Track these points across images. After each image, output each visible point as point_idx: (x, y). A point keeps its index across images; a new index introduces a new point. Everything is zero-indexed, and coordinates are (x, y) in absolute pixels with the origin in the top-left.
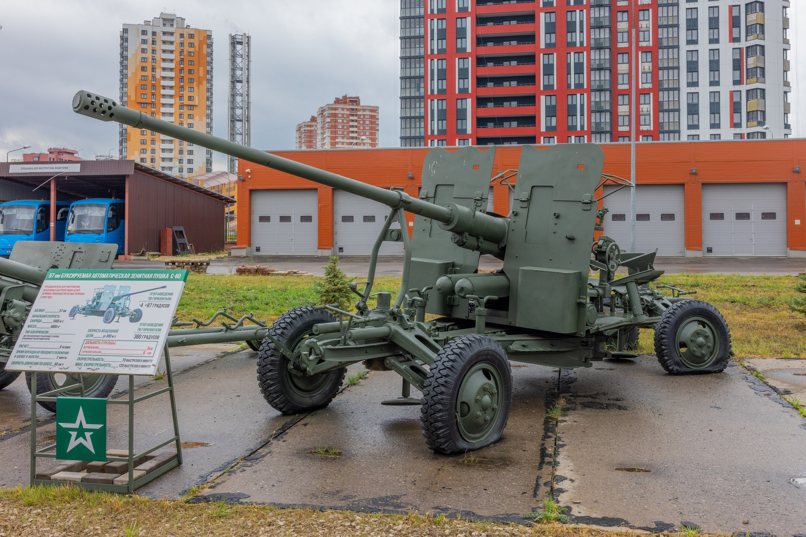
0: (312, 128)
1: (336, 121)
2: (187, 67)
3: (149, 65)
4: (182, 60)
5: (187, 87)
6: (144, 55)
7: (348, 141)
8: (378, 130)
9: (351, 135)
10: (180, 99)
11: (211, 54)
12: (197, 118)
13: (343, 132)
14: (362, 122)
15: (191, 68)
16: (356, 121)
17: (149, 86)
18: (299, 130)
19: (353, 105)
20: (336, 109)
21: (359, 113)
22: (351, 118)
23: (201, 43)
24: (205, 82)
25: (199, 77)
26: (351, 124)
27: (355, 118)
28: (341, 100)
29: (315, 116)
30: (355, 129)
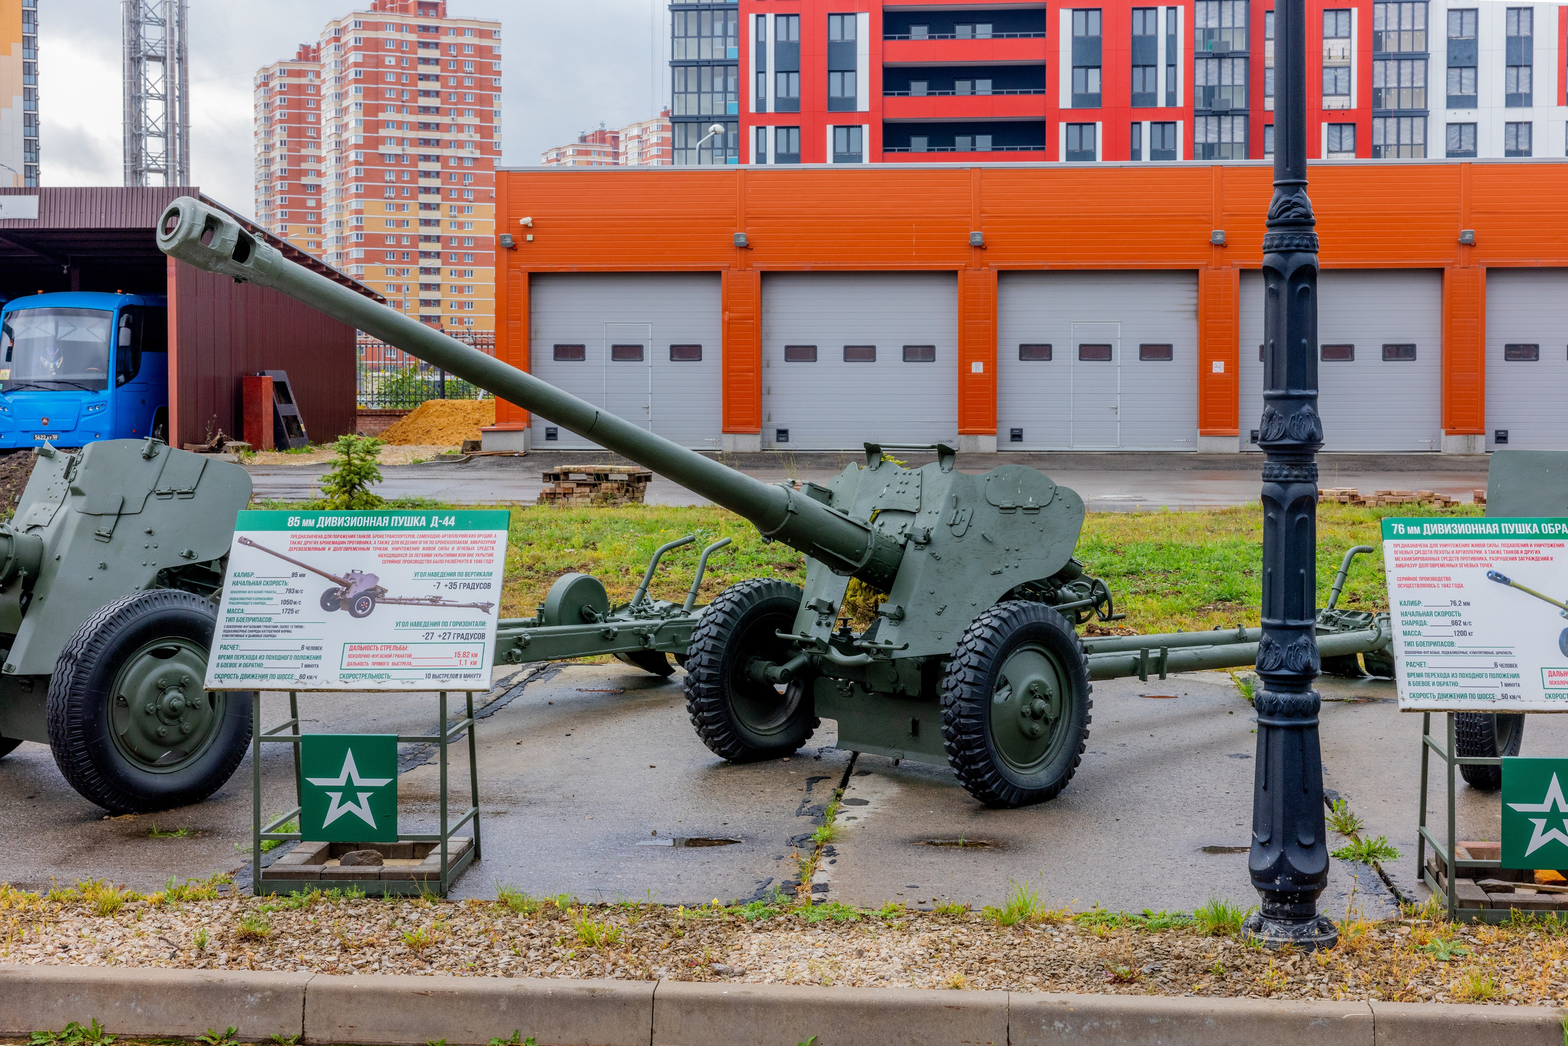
0: (303, 81)
1: (379, 62)
7: (413, 118)
8: (499, 89)
9: (423, 101)
13: (399, 93)
14: (452, 66)
16: (437, 62)
18: (266, 84)
19: (426, 15)
20: (377, 27)
21: (444, 40)
22: (423, 53)
26: (423, 69)
27: (434, 54)
29: (314, 46)
30: (434, 86)
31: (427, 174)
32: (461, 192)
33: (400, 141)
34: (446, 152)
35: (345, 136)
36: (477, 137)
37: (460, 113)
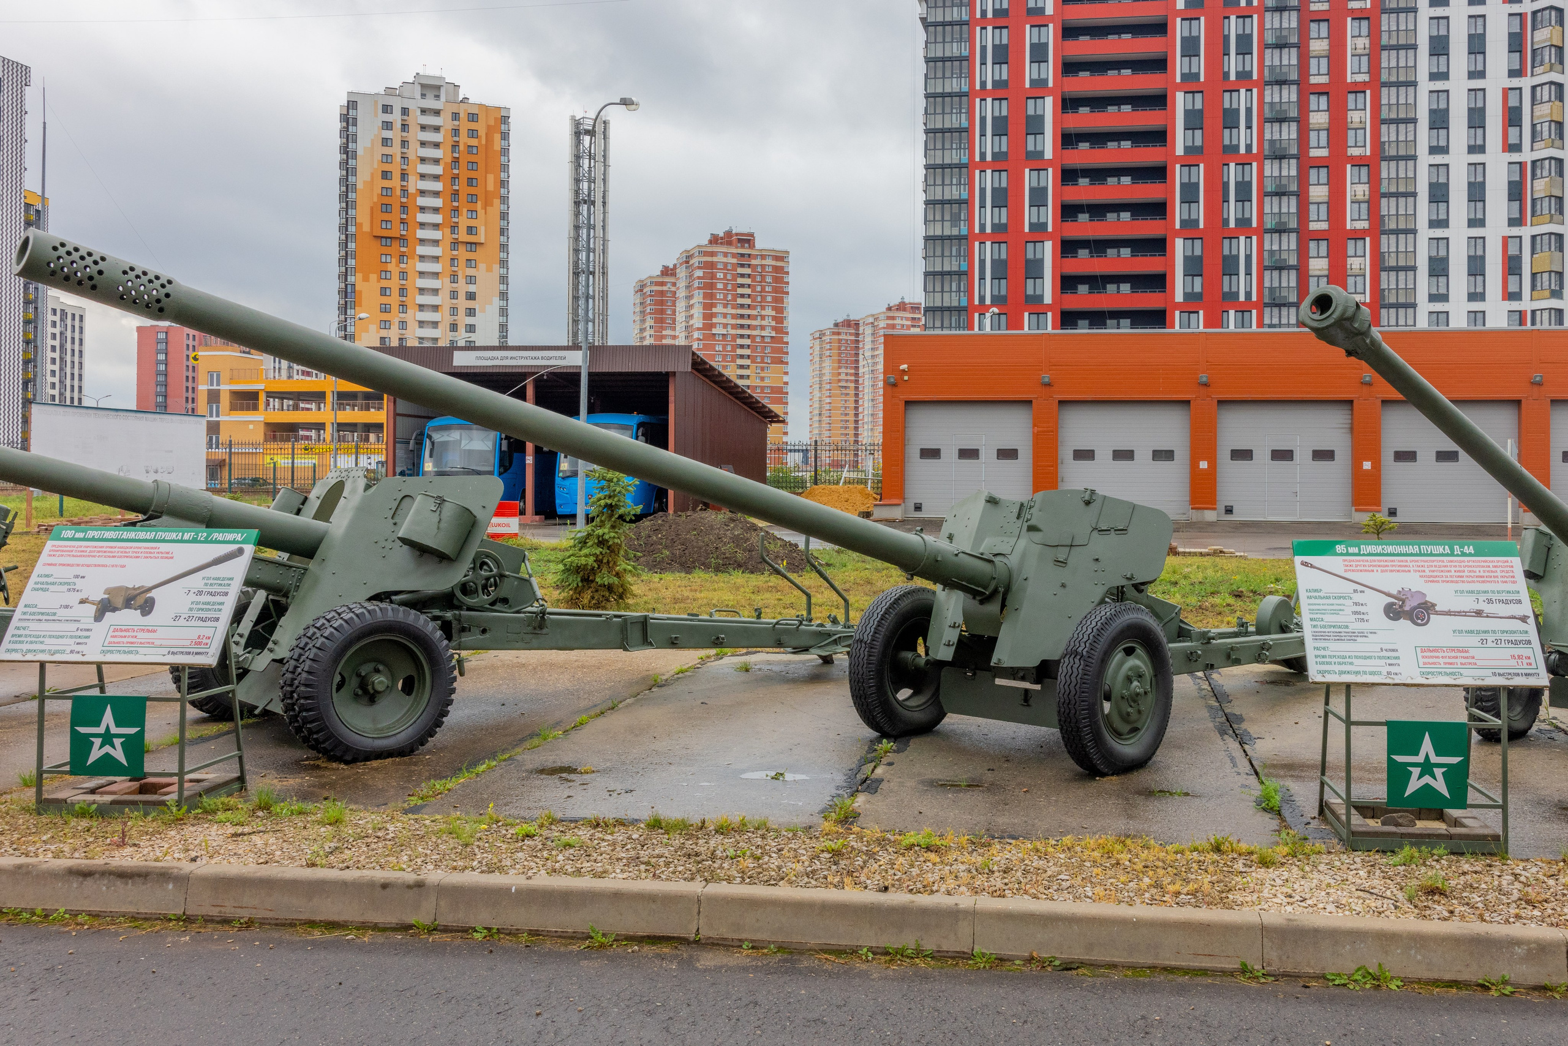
1: (713, 276)
2: (464, 173)
3: (396, 170)
4: (456, 161)
5: (465, 210)
6: (387, 151)
7: (734, 311)
8: (787, 293)
9: (740, 301)
10: (453, 232)
11: (505, 151)
12: (482, 266)
13: (725, 296)
14: (758, 279)
15: (472, 174)
16: (749, 276)
17: (396, 208)
18: (641, 291)
19: (743, 247)
20: (712, 254)
21: (753, 262)
22: (740, 270)
23: (490, 130)
24: (497, 201)
25: (486, 191)
26: (740, 281)
27: (747, 271)
28: (722, 238)
29: (671, 266)
30: (748, 291)
31: (742, 347)
32: (762, 358)
33: (725, 326)
34: (754, 333)
35: (691, 322)
36: (773, 323)
37: (763, 308)
